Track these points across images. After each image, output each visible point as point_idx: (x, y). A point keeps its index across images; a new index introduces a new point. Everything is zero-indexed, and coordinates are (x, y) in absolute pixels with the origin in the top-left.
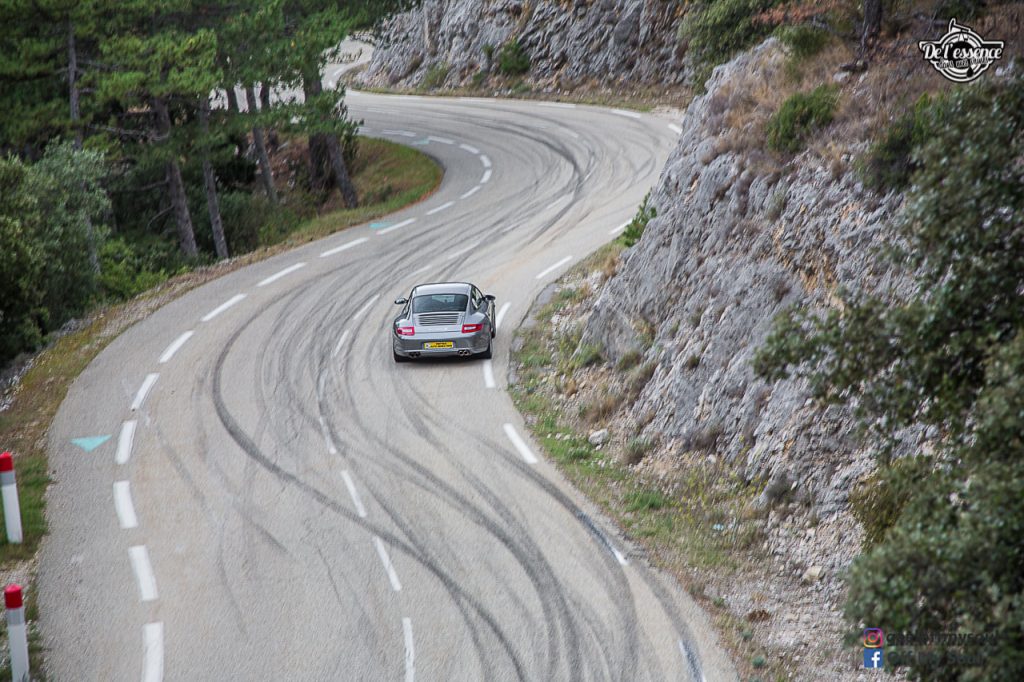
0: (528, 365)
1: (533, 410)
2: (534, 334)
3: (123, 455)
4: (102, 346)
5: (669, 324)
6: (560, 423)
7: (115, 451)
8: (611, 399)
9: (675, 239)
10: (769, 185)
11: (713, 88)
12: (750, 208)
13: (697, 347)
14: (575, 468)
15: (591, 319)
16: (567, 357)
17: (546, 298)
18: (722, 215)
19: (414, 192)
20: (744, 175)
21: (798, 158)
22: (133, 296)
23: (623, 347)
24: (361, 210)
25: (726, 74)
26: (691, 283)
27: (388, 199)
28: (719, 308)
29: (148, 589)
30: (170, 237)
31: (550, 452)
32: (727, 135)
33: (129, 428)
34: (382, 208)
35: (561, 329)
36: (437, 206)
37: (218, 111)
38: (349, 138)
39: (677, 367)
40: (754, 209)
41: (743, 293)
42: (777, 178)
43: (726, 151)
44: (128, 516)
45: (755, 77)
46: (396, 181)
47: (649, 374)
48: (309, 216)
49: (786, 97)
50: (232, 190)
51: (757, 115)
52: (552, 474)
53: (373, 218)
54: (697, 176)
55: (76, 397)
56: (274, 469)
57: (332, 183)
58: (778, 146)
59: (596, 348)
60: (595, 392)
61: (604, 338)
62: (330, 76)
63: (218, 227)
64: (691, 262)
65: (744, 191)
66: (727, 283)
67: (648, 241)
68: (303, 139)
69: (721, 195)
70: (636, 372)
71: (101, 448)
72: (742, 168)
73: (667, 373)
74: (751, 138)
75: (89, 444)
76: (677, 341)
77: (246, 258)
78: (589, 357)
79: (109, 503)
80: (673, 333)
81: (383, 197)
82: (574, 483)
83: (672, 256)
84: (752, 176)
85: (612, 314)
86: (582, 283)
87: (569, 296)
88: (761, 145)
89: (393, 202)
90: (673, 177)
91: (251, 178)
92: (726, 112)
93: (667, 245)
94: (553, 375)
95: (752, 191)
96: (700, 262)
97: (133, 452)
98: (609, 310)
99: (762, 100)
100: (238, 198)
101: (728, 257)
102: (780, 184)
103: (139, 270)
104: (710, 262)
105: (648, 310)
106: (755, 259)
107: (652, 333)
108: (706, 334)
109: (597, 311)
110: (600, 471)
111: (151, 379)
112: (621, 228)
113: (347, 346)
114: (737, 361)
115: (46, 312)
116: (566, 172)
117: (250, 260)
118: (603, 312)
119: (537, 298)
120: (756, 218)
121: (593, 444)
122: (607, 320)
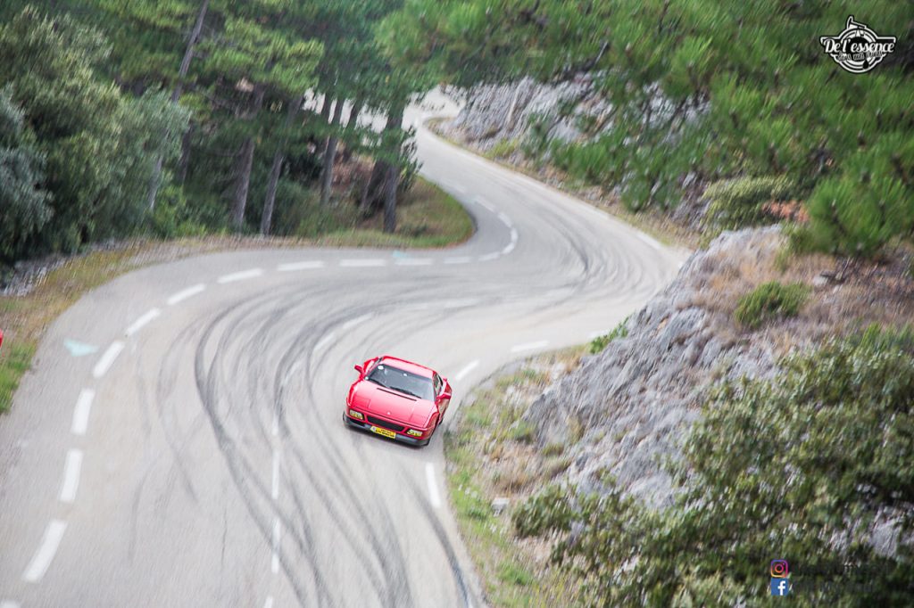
0: (471, 421)
1: (457, 461)
2: (487, 396)
3: (100, 369)
4: (126, 271)
5: (597, 432)
6: (474, 480)
7: (94, 363)
8: (524, 477)
9: (630, 363)
10: (722, 349)
11: (714, 249)
12: (699, 362)
13: (610, 461)
14: (470, 525)
15: (536, 403)
16: (504, 426)
17: (512, 369)
18: (676, 359)
19: (443, 238)
20: (706, 332)
21: (755, 336)
22: (171, 239)
23: (554, 437)
24: (391, 238)
25: (730, 243)
26: (627, 406)
27: (421, 235)
28: (641, 435)
29: (68, 491)
30: (224, 201)
31: (454, 503)
32: (706, 294)
33: (116, 348)
34: (411, 241)
35: (511, 402)
36: (455, 259)
37: (310, 112)
38: (410, 174)
39: (587, 470)
40: (702, 363)
41: (665, 431)
42: (732, 345)
43: (701, 305)
44: (81, 422)
45: (750, 253)
46: (432, 224)
47: (563, 469)
48: (347, 226)
49: (767, 281)
50: (293, 179)
51: (737, 286)
52: (448, 521)
53: (398, 247)
54: (668, 317)
55: (84, 307)
56: (218, 428)
57: (379, 205)
58: (744, 319)
59: (531, 429)
60: (514, 467)
61: (541, 424)
62: (412, 116)
63: (270, 208)
64: (635, 387)
65: (700, 346)
66: (655, 417)
67: (608, 357)
68: (369, 162)
69: (680, 342)
70: (554, 462)
71: (85, 358)
72: (707, 325)
73: (579, 471)
74: (724, 304)
75: (78, 349)
76: (597, 448)
77: (278, 241)
78: (522, 434)
79: (71, 405)
80: (597, 442)
81: (416, 233)
82: (463, 536)
83: (621, 376)
84: (711, 336)
85: (554, 405)
86: (546, 369)
87: (531, 375)
88: (729, 313)
89: (421, 240)
90: (649, 312)
91: (315, 176)
92: (714, 274)
93: (621, 364)
94: (487, 437)
95: (706, 348)
96: (643, 390)
97: (111, 369)
98: (553, 401)
99: (745, 276)
100: (296, 188)
101: (666, 395)
102: (732, 351)
103: (186, 218)
104: (650, 393)
105: (584, 413)
106: (686, 406)
107: (581, 434)
108: (622, 453)
109: (543, 398)
110: (489, 535)
111: (153, 313)
112: (594, 336)
113: (326, 348)
114: (638, 487)
115: (92, 226)
116: (576, 271)
117: (280, 245)
118: (548, 401)
119: (504, 367)
120: (701, 372)
121: (493, 510)
122: (548, 410)
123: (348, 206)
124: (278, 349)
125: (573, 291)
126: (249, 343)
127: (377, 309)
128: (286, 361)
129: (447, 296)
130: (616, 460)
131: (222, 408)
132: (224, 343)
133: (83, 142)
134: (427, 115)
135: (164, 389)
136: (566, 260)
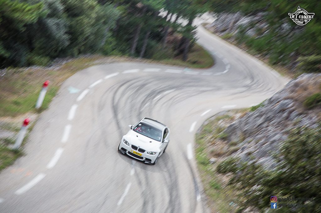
0: (205, 130)
1: (199, 144)
2: (212, 123)
3: (80, 98)
4: (93, 65)
5: (249, 139)
6: (204, 151)
7: (78, 96)
8: (222, 152)
9: (264, 116)
11: (299, 79)
12: (288, 119)
13: (253, 150)
14: (202, 167)
15: (229, 127)
16: (217, 134)
17: (222, 113)
18: (280, 116)
20: (292, 108)
21: (310, 112)
23: (234, 139)
24: (185, 64)
25: (304, 78)
26: (261, 132)
27: (196, 64)
28: (265, 142)
29: (65, 138)
30: (128, 44)
31: (197, 158)
32: (294, 95)
33: (85, 92)
34: (191, 65)
35: (220, 126)
36: (206, 73)
37: (161, 17)
38: (193, 42)
39: (245, 152)
40: (290, 119)
41: (273, 142)
42: (300, 114)
43: (292, 99)
44: (72, 114)
45: (312, 82)
46: (200, 60)
47: (235, 151)
48: (170, 58)
49: (317, 92)
51: (305, 93)
52: (194, 164)
54: (279, 102)
55: (77, 76)
56: (118, 123)
57: (182, 52)
58: (307, 105)
59: (226, 136)
60: (218, 148)
62: (197, 22)
64: (265, 125)
65: (291, 112)
66: (270, 137)
67: (256, 113)
68: (180, 36)
69: (283, 111)
70: (233, 148)
71: (75, 94)
72: (293, 106)
73: (242, 152)
74: (300, 99)
75: (73, 91)
76: (249, 145)
78: (223, 137)
79: (68, 110)
80: (249, 143)
81: (194, 63)
82: (199, 170)
83: (260, 121)
84: (293, 110)
85: (235, 128)
86: (234, 116)
87: (227, 116)
88: (302, 102)
90: (272, 99)
92: (297, 89)
93: (261, 117)
94: (211, 136)
96: (267, 127)
97: (84, 98)
99: (309, 90)
100: (153, 43)
101: (276, 129)
102: (300, 116)
104: (270, 128)
105: (246, 132)
106: (283, 134)
107: (244, 139)
109: (231, 126)
110: (207, 171)
111: (99, 82)
113: (159, 99)
114: (262, 160)
115: (82, 48)
116: (248, 82)
117: (146, 62)
118: (233, 127)
119: (219, 113)
120: (289, 122)
121: (209, 162)
122: (233, 130)
123: (170, 51)
124: (141, 98)
125: (247, 88)
126: (131, 95)
127: (177, 88)
128: (144, 103)
129: (202, 86)
130: (255, 150)
131: (120, 116)
132: (123, 94)
133: (82, 19)
134: (202, 22)
135: (101, 107)
136: (245, 78)
